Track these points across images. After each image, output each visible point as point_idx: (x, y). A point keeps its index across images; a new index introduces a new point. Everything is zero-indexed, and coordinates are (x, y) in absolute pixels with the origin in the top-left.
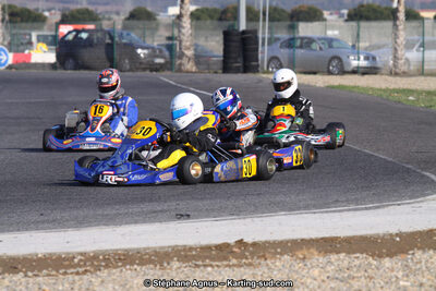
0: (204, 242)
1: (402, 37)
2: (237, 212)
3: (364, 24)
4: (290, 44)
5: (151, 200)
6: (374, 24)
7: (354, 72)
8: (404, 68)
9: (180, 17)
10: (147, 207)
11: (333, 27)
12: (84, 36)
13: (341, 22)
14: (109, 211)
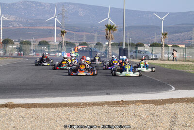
0: (113, 101)
1: (164, 51)
2: (122, 93)
3: (154, 47)
4: (136, 52)
5: (100, 90)
6: (157, 48)
7: (151, 59)
8: (164, 59)
9: (108, 45)
10: (99, 91)
11: (147, 48)
12: (84, 49)
13: (148, 47)
14: (89, 92)
